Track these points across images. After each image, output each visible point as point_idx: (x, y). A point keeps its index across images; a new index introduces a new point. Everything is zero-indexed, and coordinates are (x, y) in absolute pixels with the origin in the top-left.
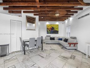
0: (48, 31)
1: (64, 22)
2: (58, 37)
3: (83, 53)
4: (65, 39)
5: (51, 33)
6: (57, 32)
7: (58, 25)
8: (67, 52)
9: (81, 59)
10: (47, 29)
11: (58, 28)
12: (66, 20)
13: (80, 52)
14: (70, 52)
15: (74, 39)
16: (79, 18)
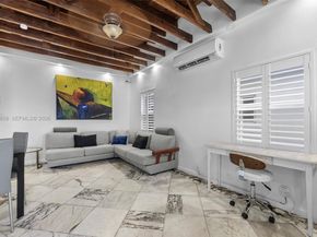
0: (64, 105)
1: (131, 75)
2: (109, 134)
3: (193, 177)
4: (139, 137)
5: (77, 117)
6: (104, 113)
7: (111, 84)
8: (152, 188)
9: (198, 199)
10: (59, 95)
11: (109, 98)
12: (138, 68)
13: (185, 175)
14: (160, 182)
15: (169, 137)
16: (182, 68)
